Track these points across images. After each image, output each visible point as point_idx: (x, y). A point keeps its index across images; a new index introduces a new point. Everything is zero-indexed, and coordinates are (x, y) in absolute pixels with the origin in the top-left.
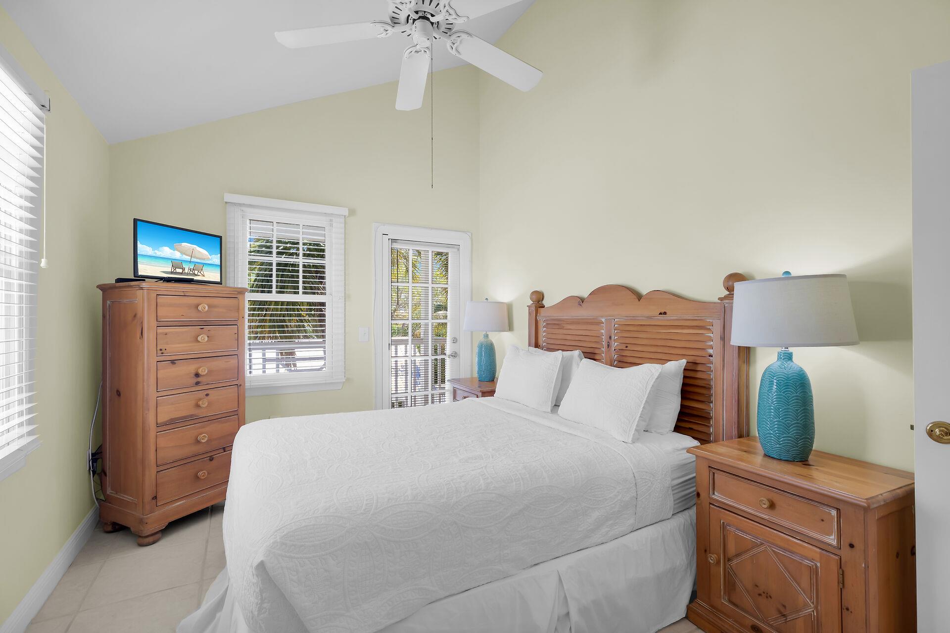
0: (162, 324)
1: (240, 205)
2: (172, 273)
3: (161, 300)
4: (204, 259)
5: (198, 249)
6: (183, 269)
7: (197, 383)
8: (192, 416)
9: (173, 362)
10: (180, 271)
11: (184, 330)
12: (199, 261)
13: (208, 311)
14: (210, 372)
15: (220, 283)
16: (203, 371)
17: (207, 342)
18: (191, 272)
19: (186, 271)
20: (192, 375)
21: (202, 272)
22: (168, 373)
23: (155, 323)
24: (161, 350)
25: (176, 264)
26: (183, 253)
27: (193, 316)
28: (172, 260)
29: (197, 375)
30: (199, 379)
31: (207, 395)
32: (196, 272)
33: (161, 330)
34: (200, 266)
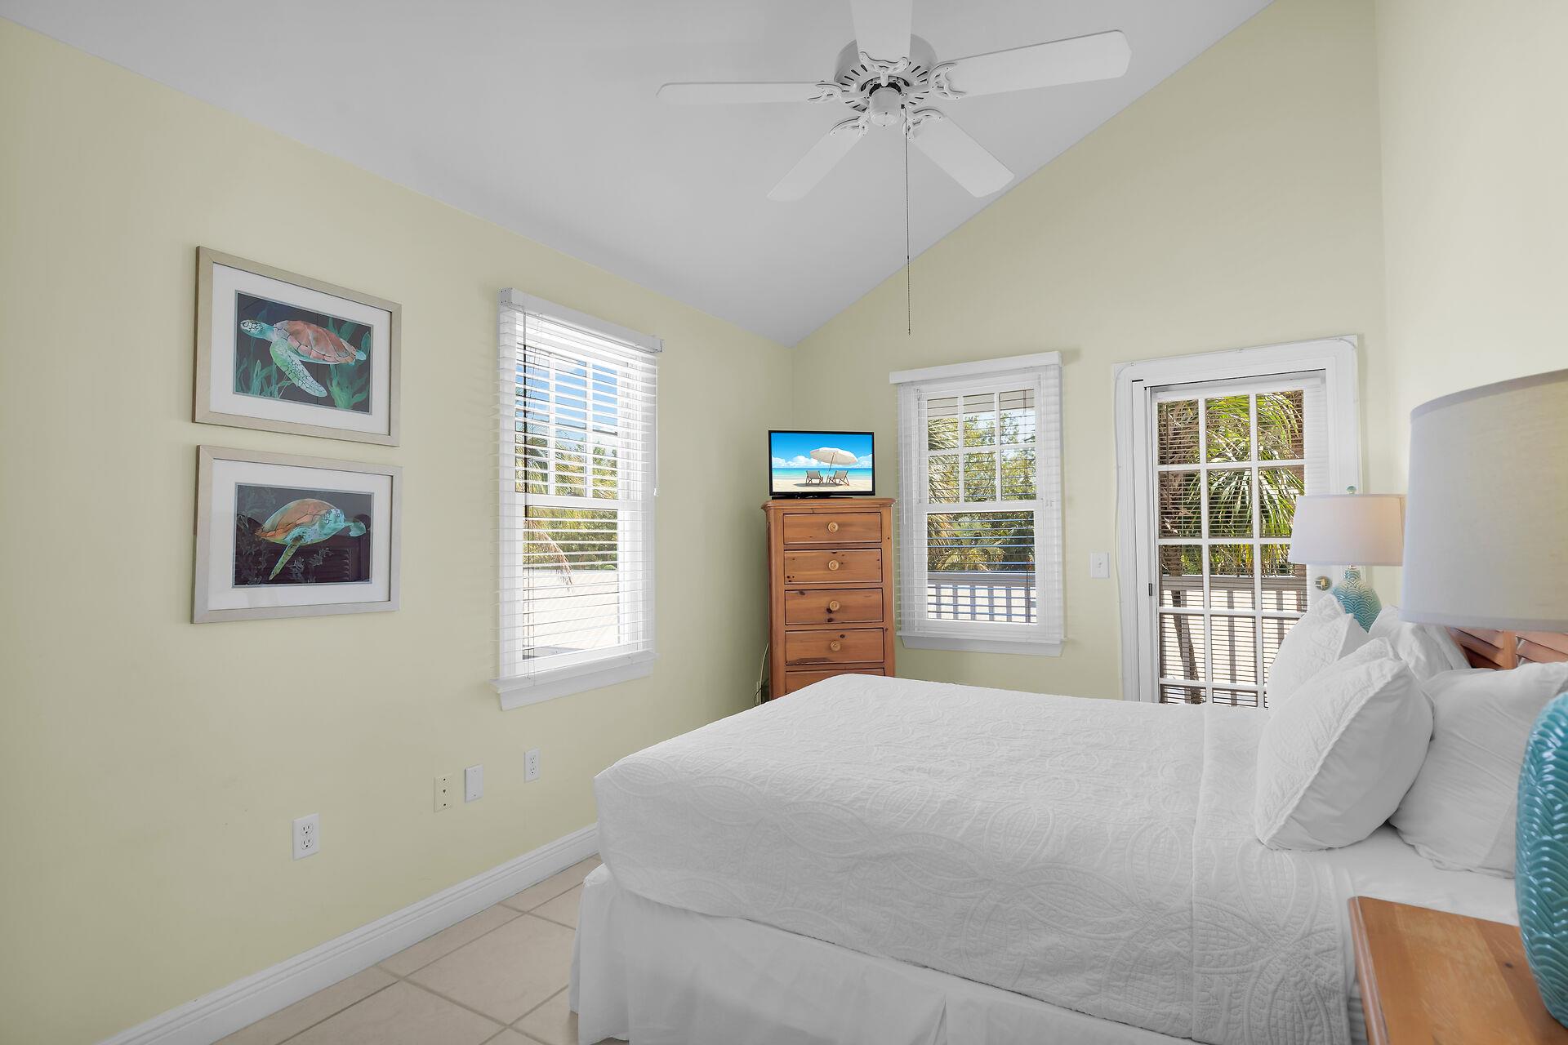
0: (789, 547)
1: (912, 383)
2: (807, 485)
3: (789, 519)
4: (849, 464)
5: (841, 452)
6: (821, 479)
7: (830, 620)
8: (824, 659)
9: (802, 592)
10: (817, 481)
11: (814, 554)
12: (841, 466)
13: (838, 530)
14: (843, 609)
15: (872, 493)
16: (835, 607)
17: (838, 569)
18: (831, 482)
19: (825, 481)
20: (824, 610)
21: (845, 481)
22: (797, 604)
23: (781, 547)
24: (788, 577)
25: (812, 474)
26: (820, 460)
27: (823, 538)
28: (807, 470)
29: (829, 611)
30: (832, 616)
31: (842, 636)
32: (837, 481)
33: (789, 554)
34: (843, 473)
